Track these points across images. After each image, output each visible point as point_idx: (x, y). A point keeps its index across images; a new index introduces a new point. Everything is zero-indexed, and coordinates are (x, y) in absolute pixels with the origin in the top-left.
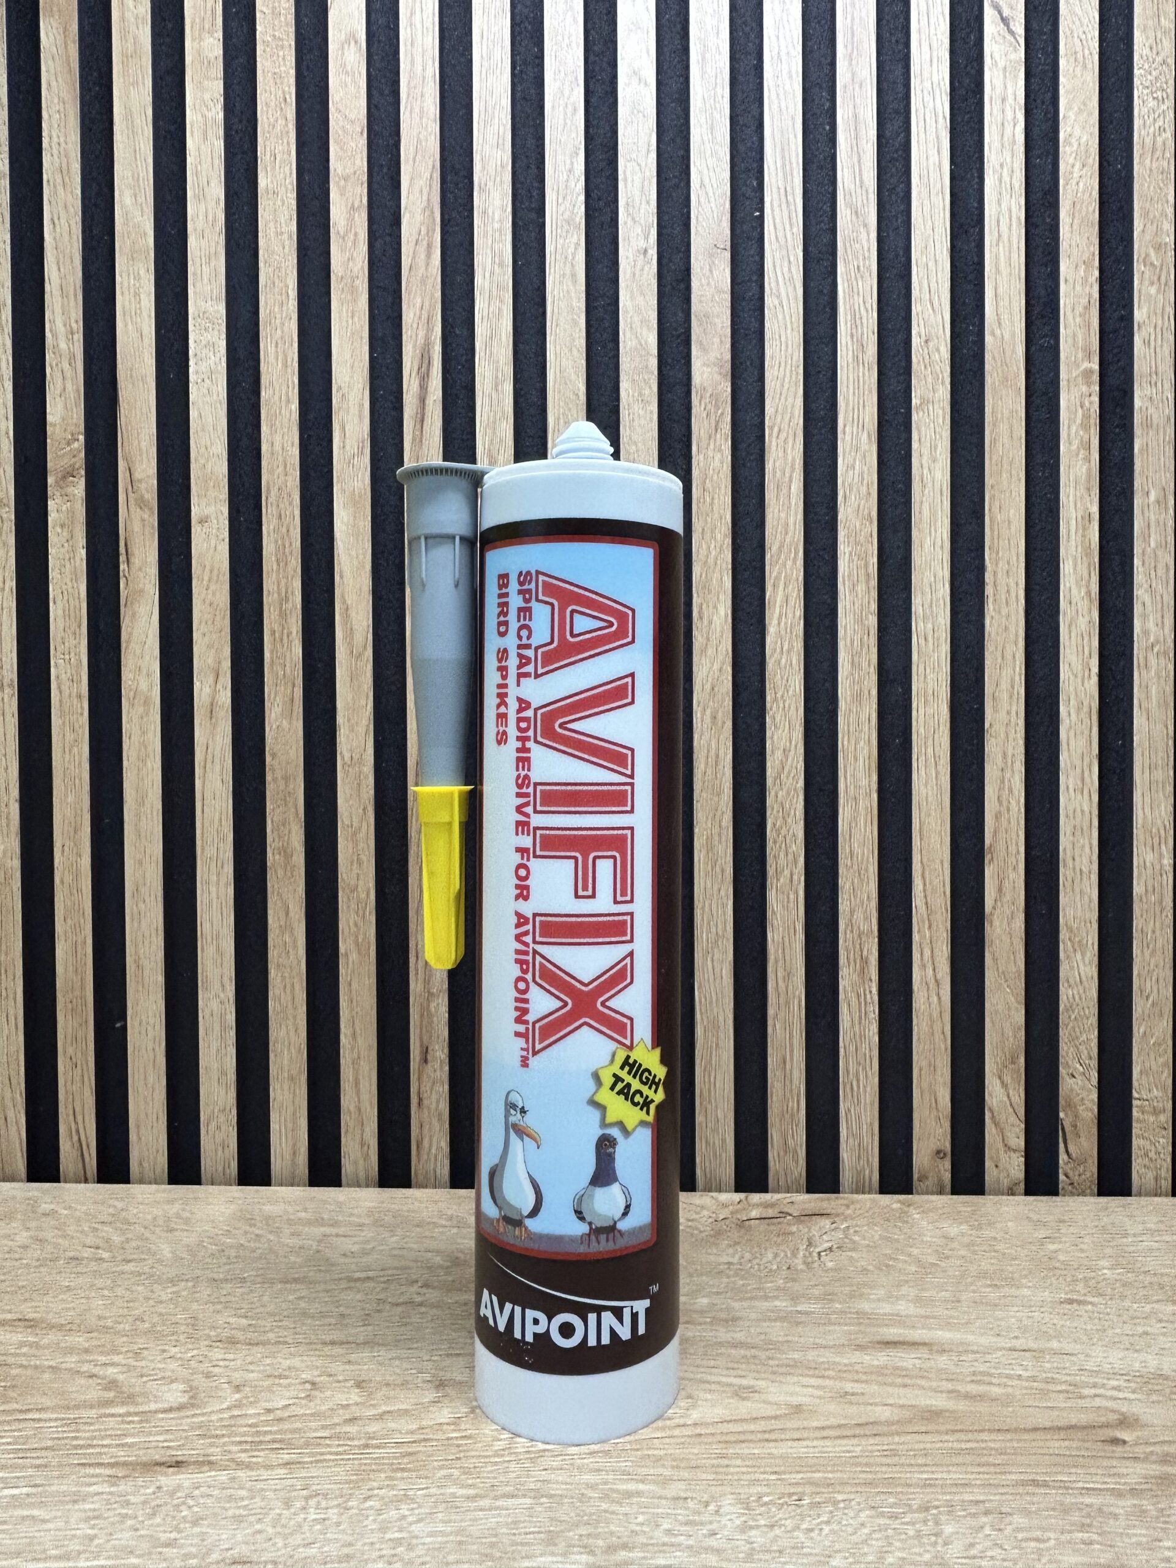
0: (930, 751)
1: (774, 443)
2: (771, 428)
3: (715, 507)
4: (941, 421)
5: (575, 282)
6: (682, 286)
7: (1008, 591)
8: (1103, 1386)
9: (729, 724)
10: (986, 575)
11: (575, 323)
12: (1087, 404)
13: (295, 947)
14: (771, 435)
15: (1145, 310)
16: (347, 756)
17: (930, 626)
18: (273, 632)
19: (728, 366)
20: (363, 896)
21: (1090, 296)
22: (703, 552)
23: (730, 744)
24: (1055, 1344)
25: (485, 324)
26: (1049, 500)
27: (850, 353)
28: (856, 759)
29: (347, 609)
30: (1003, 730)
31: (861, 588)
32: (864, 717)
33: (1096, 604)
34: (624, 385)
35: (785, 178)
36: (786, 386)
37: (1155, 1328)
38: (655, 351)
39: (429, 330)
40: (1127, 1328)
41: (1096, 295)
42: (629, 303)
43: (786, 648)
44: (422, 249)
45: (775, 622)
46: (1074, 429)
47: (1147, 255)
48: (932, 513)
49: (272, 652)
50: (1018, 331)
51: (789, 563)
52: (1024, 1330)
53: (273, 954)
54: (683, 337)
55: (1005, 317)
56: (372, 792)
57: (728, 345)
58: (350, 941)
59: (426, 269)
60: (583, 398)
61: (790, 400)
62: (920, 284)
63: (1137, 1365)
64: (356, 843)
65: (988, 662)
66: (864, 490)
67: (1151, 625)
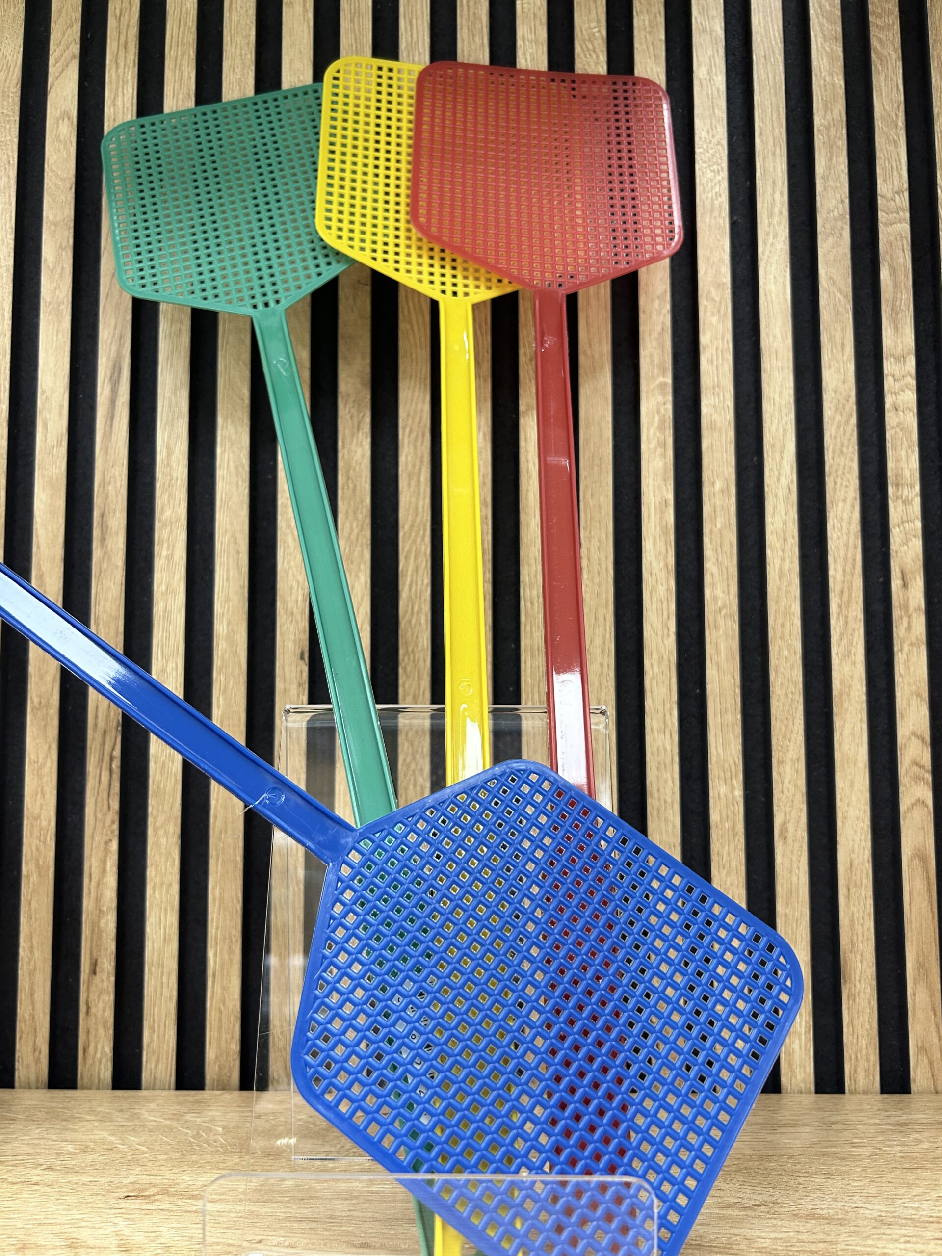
67: (719, 592)
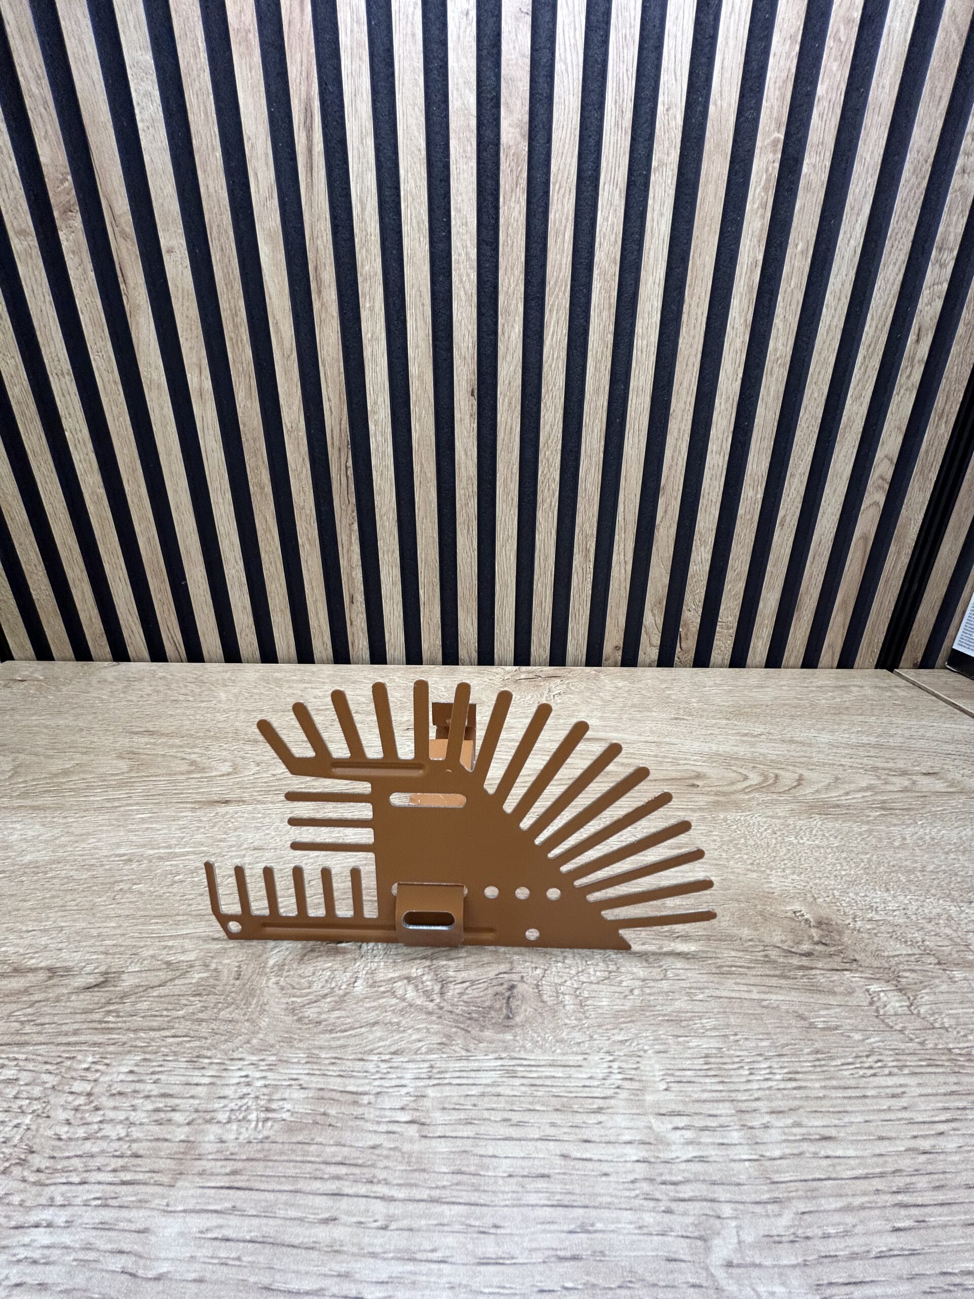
0: (637, 426)
1: (555, 198)
2: (554, 184)
3: (515, 249)
4: (669, 181)
5: (415, 42)
6: (495, 51)
7: (696, 319)
8: (689, 760)
9: (519, 408)
10: (685, 306)
11: (417, 85)
12: (770, 169)
13: (273, 540)
14: (554, 189)
15: (826, 84)
16: (289, 425)
17: (645, 342)
18: (231, 339)
19: (526, 127)
20: (308, 512)
21: (789, 69)
22: (506, 284)
23: (519, 420)
24: (667, 739)
26: (732, 250)
27: (613, 119)
28: (593, 431)
29: (277, 323)
30: (680, 413)
31: (605, 314)
32: (599, 404)
33: (749, 328)
34: (453, 143)
36: (567, 147)
37: (717, 731)
38: (474, 112)
39: (309, 86)
40: (703, 732)
41: (794, 70)
42: (455, 65)
43: (555, 356)
45: (550, 337)
46: (758, 190)
47: (838, 31)
48: (656, 259)
49: (233, 353)
50: (733, 102)
51: (561, 294)
52: (652, 732)
53: (261, 544)
54: (494, 101)
55: (726, 88)
56: (307, 448)
57: (527, 108)
58: (305, 538)
59: (302, 24)
60: (424, 153)
61: (569, 160)
62: (669, 53)
63: (707, 750)
64: (300, 480)
65: (677, 369)
66: (613, 239)
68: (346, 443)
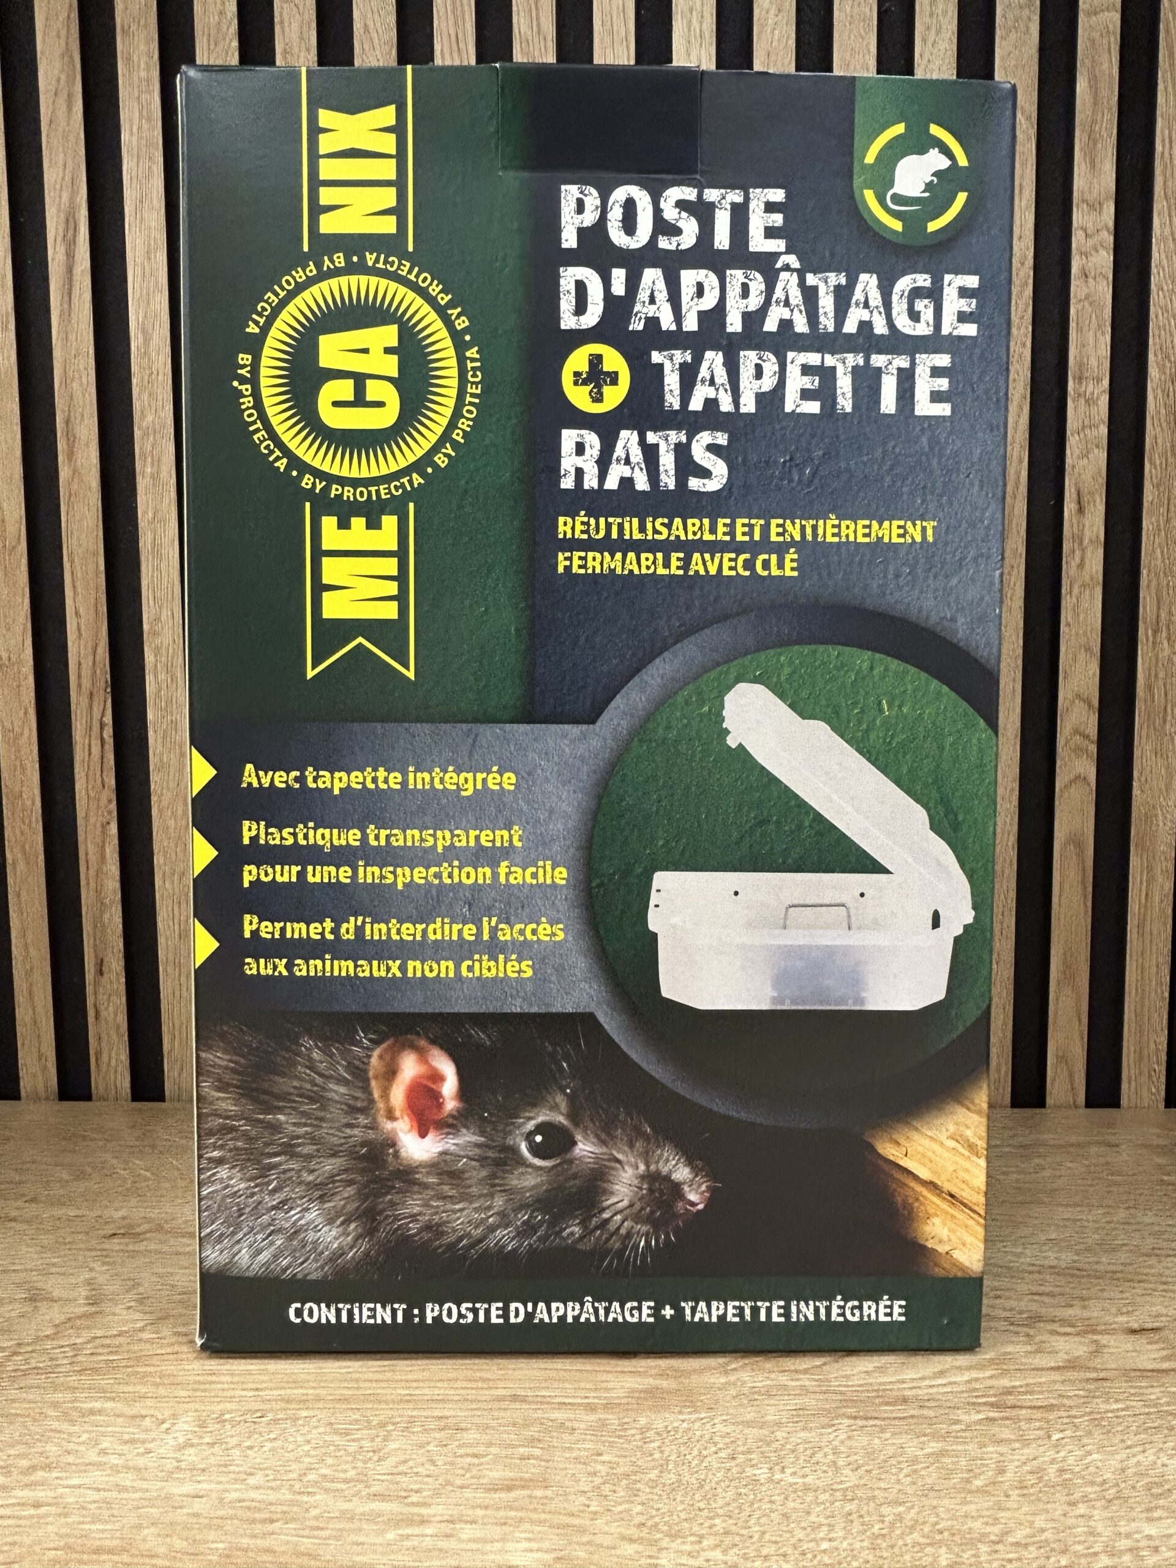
20: (29, 803)
25: (134, 185)
35: (456, 23)
39: (74, 195)
44: (62, 101)
56: (33, 694)
59: (68, 124)
68: (103, 684)
